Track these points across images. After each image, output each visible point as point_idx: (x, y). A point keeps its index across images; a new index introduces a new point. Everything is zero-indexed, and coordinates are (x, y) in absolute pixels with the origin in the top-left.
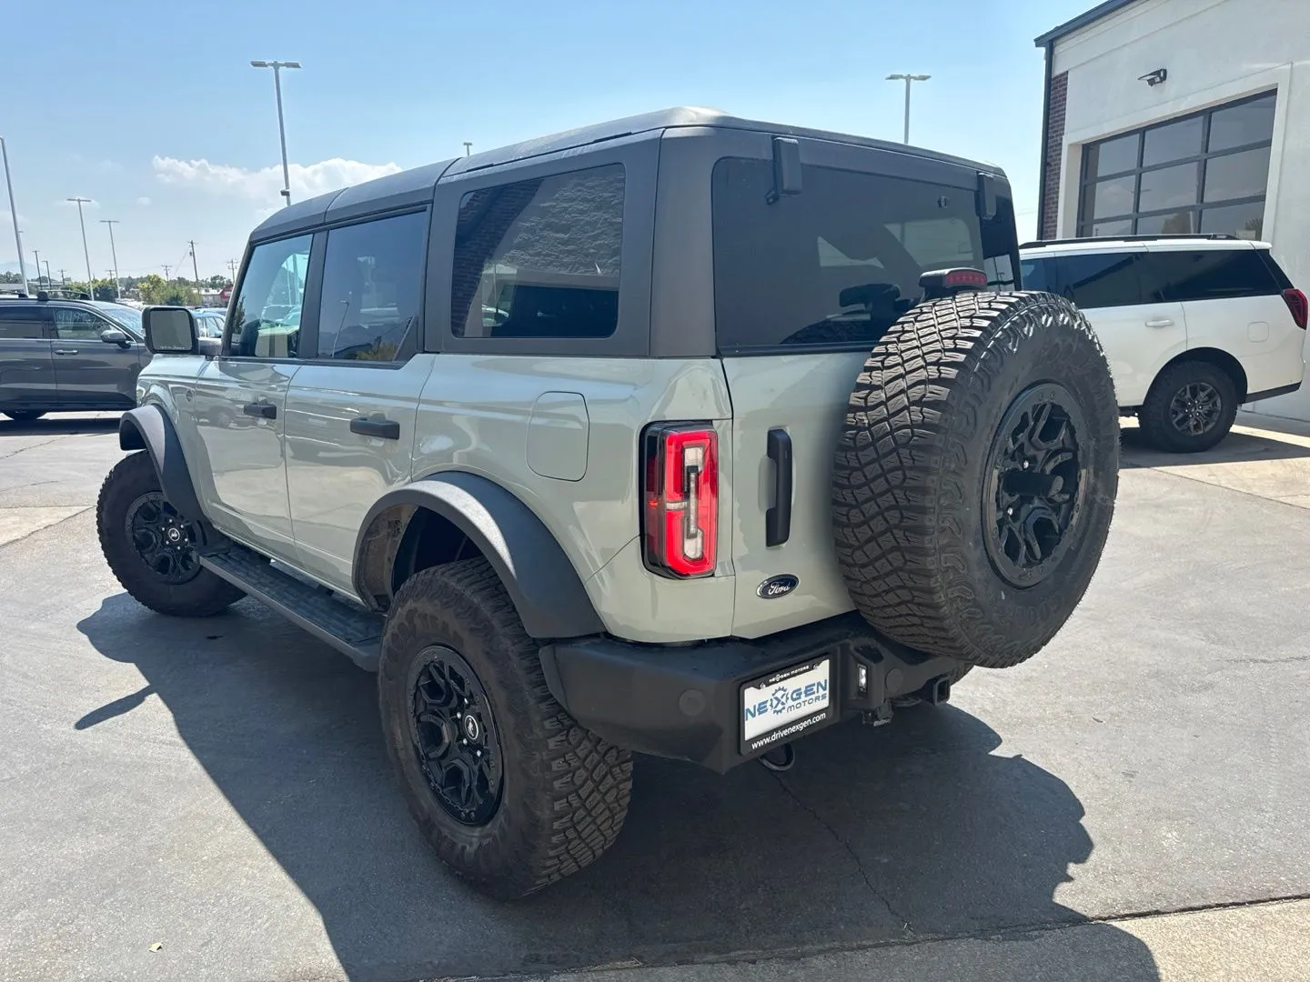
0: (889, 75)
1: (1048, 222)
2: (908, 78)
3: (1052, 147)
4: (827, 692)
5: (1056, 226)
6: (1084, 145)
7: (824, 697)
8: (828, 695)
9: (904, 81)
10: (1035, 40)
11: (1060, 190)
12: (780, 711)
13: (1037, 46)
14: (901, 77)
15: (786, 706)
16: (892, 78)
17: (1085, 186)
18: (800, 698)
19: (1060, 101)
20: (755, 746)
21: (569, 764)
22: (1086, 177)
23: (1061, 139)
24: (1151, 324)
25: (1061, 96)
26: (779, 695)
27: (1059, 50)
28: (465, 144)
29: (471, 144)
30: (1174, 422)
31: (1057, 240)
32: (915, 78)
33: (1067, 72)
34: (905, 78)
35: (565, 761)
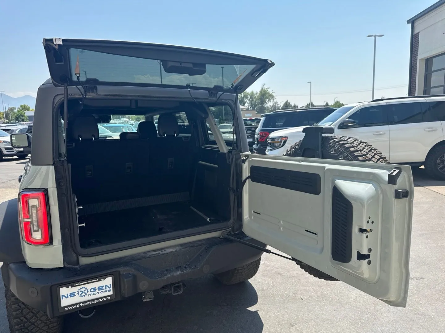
0: (368, 35)
1: (412, 89)
2: (375, 36)
3: (414, 60)
4: (112, 289)
5: (415, 90)
6: (426, 59)
7: (110, 291)
8: (112, 290)
9: (374, 37)
10: (407, 21)
11: (417, 76)
12: (84, 296)
13: (408, 23)
14: (373, 36)
15: (88, 294)
16: (369, 36)
17: (427, 74)
18: (95, 291)
19: (417, 43)
20: (66, 309)
21: (20, 307)
22: (427, 71)
23: (417, 57)
24: (427, 130)
25: (417, 41)
26: (83, 290)
27: (416, 24)
28: (221, 67)
29: (223, 67)
30: (438, 168)
31: (416, 96)
32: (378, 36)
33: (419, 32)
34: (374, 36)
35: (18, 305)
